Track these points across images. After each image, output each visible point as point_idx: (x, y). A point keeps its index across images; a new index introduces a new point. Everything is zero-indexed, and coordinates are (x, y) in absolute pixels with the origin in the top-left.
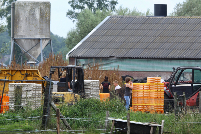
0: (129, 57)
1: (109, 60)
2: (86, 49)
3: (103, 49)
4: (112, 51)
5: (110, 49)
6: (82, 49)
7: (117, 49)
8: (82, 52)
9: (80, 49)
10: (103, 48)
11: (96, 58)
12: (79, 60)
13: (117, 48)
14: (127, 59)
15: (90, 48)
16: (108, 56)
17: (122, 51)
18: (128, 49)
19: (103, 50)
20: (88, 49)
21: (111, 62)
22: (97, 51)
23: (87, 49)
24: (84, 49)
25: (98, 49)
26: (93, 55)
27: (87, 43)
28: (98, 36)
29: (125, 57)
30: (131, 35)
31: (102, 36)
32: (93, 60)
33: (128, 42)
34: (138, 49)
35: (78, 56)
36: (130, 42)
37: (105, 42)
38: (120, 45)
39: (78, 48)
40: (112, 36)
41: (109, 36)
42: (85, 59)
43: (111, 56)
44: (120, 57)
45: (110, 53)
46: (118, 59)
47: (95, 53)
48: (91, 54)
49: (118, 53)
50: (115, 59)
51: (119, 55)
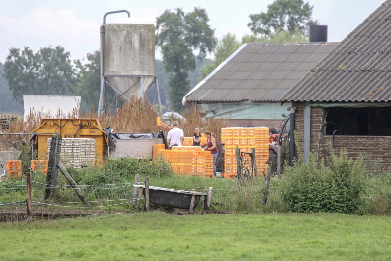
0: (268, 101)
1: (241, 104)
2: (210, 90)
3: (234, 89)
4: (245, 92)
5: (243, 89)
6: (205, 89)
7: (253, 89)
8: (205, 94)
9: (202, 89)
10: (234, 87)
11: (223, 102)
12: (200, 106)
13: (253, 87)
14: (266, 104)
15: (216, 88)
16: (240, 100)
17: (259, 92)
18: (269, 89)
19: (234, 90)
20: (213, 90)
21: (244, 107)
22: (225, 92)
23: (212, 89)
24: (208, 89)
25: (227, 89)
26: (219, 98)
27: (212, 81)
28: (228, 71)
29: (263, 100)
30: (274, 70)
31: (235, 71)
32: (220, 105)
33: (269, 80)
34: (281, 89)
35: (199, 100)
36: (272, 80)
37: (237, 80)
38: (257, 83)
39: (199, 89)
40: (247, 71)
41: (244, 71)
42: (208, 104)
43: (244, 99)
44: (256, 100)
45: (243, 95)
46: (254, 103)
47: (222, 96)
48: (216, 96)
49: (254, 95)
50: (250, 104)
51: (255, 98)
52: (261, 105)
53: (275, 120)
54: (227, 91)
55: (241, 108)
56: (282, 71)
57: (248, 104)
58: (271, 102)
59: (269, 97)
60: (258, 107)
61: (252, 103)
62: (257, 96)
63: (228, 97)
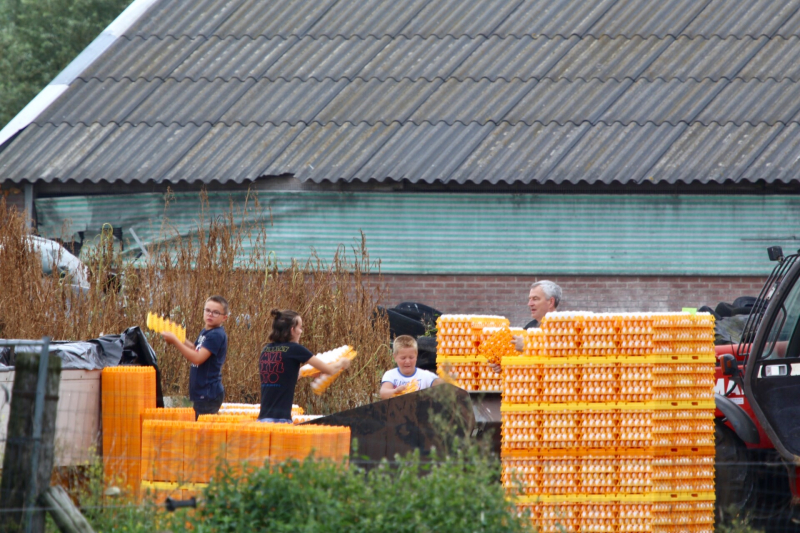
0: (389, 181)
2: (95, 126)
3: (213, 125)
4: (271, 137)
5: (258, 124)
6: (70, 125)
7: (307, 124)
8: (71, 149)
9: (55, 125)
10: (211, 117)
11: (166, 186)
12: (50, 206)
13: (305, 116)
14: (377, 195)
15: (124, 120)
16: (251, 176)
17: (341, 138)
18: (385, 124)
19: (215, 130)
20: (111, 126)
21: (268, 213)
22: (171, 140)
23: (102, 125)
24: (86, 125)
25: (180, 125)
26: (144, 168)
27: (101, 86)
28: (174, 38)
29: (362, 175)
30: (398, 32)
31: (205, 38)
32: (150, 204)
33: (380, 80)
34: (447, 124)
35: (46, 175)
36: (395, 80)
37: (224, 80)
38: (325, 96)
39: (38, 123)
40: (267, 38)
41: (251, 37)
42: (90, 197)
43: (267, 173)
44: (327, 177)
45: (261, 155)
46: (319, 193)
47: (156, 156)
48: (129, 159)
49: (316, 156)
50: (299, 194)
51: (322, 166)
52: (351, 200)
53: (420, 276)
54: (178, 132)
55: (257, 215)
56: (438, 37)
57: (290, 197)
58: (401, 187)
59: (390, 160)
60: (337, 209)
61: (308, 193)
62: (330, 157)
63: (190, 163)
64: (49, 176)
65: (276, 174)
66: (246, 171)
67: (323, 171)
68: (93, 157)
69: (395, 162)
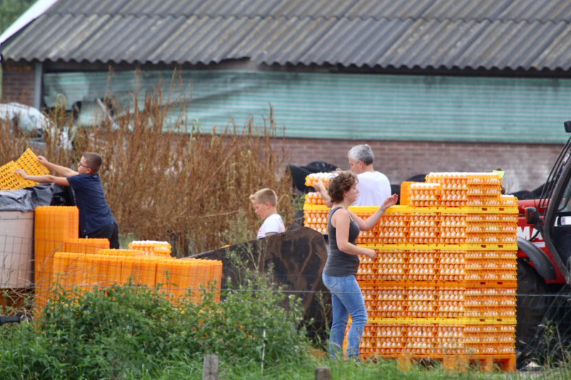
0: (327, 65)
1: (218, 76)
2: (93, 17)
3: (188, 17)
4: (234, 28)
5: (224, 17)
6: (74, 15)
7: (263, 18)
8: (74, 35)
9: (61, 15)
10: (187, 11)
11: (148, 66)
12: (55, 80)
13: (262, 11)
14: (317, 76)
15: (117, 12)
16: (216, 59)
17: (289, 29)
18: (325, 19)
19: (190, 21)
20: (106, 17)
21: (229, 88)
22: (154, 29)
23: (100, 16)
24: (86, 15)
25: (162, 16)
26: (131, 51)
29: (305, 60)
32: (136, 80)
34: (375, 19)
35: (52, 55)
42: (88, 74)
43: (229, 56)
44: (278, 60)
45: (225, 42)
46: (271, 73)
47: (141, 42)
48: (120, 44)
49: (269, 43)
50: (255, 74)
51: (274, 51)
52: (296, 79)
54: (160, 23)
55: (221, 89)
57: (248, 76)
58: (336, 69)
59: (328, 48)
60: (284, 86)
61: (262, 73)
62: (280, 45)
63: (168, 47)
64: (55, 57)
65: (237, 57)
66: (212, 55)
67: (275, 56)
68: (91, 42)
69: (332, 49)
